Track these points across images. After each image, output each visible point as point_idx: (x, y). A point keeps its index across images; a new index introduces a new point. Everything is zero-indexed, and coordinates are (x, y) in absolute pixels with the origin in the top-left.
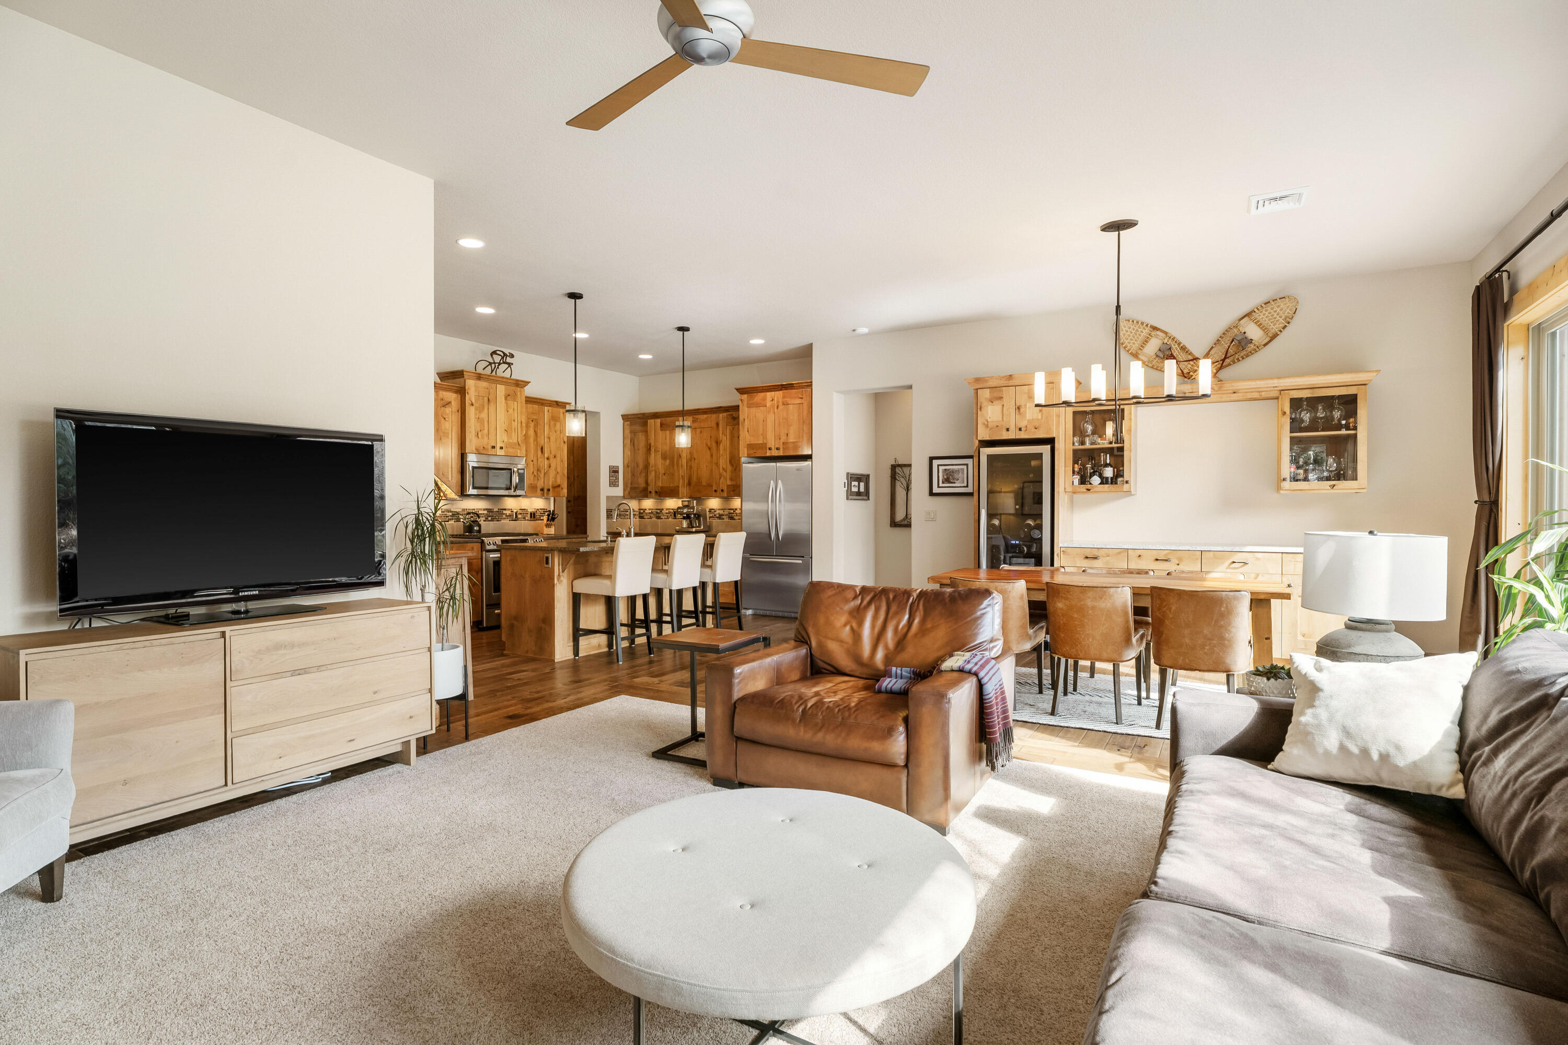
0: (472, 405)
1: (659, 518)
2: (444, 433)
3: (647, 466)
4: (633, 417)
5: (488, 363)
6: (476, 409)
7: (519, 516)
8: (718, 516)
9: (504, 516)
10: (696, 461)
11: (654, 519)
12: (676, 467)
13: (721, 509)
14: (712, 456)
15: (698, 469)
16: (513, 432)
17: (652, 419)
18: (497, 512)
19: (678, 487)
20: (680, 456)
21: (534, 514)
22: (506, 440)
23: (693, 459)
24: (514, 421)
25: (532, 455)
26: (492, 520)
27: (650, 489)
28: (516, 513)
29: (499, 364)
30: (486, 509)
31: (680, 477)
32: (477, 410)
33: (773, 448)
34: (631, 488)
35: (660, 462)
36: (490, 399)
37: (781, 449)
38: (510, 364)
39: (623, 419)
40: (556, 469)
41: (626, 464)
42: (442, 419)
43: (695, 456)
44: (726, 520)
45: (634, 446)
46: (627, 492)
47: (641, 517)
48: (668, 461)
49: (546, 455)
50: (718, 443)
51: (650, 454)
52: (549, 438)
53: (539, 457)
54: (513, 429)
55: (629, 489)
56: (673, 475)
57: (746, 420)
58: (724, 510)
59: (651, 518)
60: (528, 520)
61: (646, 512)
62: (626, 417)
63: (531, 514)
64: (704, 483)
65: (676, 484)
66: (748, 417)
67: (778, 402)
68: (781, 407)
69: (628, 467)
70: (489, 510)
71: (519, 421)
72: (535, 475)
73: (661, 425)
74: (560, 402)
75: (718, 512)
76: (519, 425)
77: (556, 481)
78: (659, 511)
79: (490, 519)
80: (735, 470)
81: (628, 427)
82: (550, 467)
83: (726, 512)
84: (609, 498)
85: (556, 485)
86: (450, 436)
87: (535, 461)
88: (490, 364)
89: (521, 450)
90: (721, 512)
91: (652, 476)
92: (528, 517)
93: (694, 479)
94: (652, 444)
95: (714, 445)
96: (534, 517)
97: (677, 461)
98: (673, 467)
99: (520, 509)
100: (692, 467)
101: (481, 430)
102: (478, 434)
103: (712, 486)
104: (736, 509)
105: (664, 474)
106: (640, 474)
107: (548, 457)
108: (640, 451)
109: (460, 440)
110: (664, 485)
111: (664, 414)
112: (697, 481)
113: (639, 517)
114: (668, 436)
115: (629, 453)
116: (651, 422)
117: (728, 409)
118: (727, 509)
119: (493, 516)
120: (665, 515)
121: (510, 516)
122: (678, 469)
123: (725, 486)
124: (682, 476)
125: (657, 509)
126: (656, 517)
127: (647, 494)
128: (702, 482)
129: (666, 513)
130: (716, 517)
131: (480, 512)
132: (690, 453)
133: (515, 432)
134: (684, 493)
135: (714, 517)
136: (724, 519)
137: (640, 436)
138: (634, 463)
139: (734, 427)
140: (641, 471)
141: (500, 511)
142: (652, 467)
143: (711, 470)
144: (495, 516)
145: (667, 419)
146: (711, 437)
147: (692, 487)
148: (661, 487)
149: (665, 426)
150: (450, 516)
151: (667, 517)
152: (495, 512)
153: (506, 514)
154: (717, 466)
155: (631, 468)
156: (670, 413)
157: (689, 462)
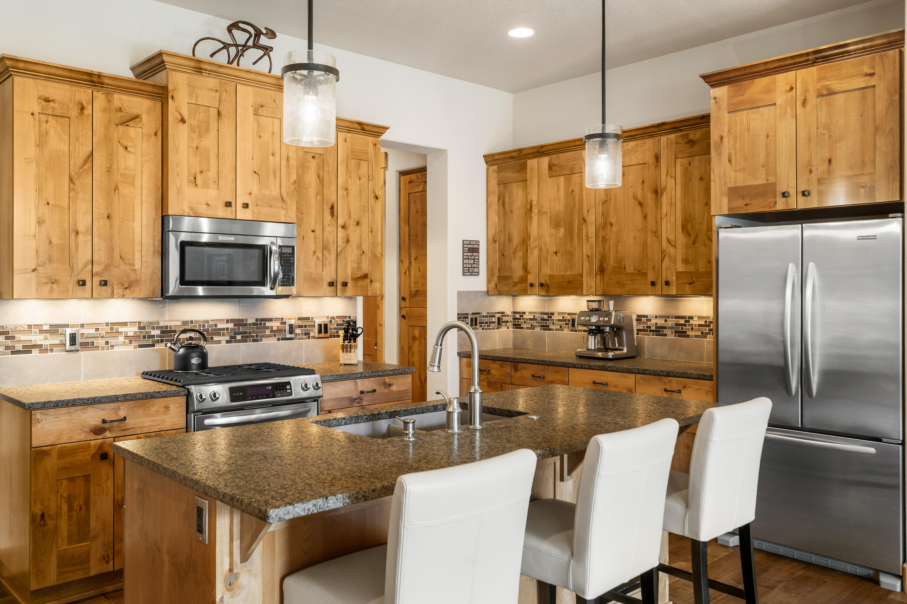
0: (183, 121)
1: (546, 328)
2: (122, 175)
3: (525, 241)
4: (502, 156)
5: (222, 46)
6: (192, 129)
7: (298, 331)
8: (653, 328)
9: (268, 332)
10: (614, 229)
11: (538, 329)
12: (576, 240)
13: (661, 317)
14: (645, 217)
15: (618, 242)
16: (272, 177)
17: (534, 157)
18: (253, 325)
19: (581, 275)
20: (584, 220)
21: (326, 325)
22: (255, 191)
23: (609, 226)
24: (273, 155)
25: (313, 222)
26: (244, 340)
27: (531, 279)
28: (291, 326)
29: (245, 47)
30: (232, 321)
31: (585, 257)
32: (194, 132)
33: (792, 191)
34: (499, 277)
35: (547, 231)
36: (223, 112)
37: (814, 193)
38: (267, 50)
39: (486, 162)
40: (360, 246)
41: (491, 237)
42: (121, 149)
43: (613, 220)
44: (671, 336)
45: (504, 205)
46: (493, 285)
47: (517, 326)
48: (562, 230)
49: (341, 222)
50: (657, 192)
51: (531, 218)
52: (347, 189)
53: (326, 224)
54: (271, 172)
55: (496, 279)
56: (571, 254)
57: (725, 139)
58: (666, 318)
59: (533, 327)
60: (314, 337)
61: (525, 316)
62: (491, 159)
63: (320, 325)
64: (630, 269)
65: (576, 271)
66: (729, 131)
67: (806, 91)
68: (813, 101)
69: (495, 242)
70: (239, 323)
71: (284, 155)
72: (318, 258)
73: (551, 167)
74: (368, 125)
75: (654, 321)
76: (284, 162)
77: (359, 268)
78: (546, 317)
79: (239, 337)
80: (694, 243)
81: (495, 175)
82: (348, 241)
83: (671, 322)
84: (461, 295)
85: (360, 274)
86: (138, 183)
87: (318, 233)
88: (226, 46)
89: (286, 209)
90: (661, 322)
91: (533, 259)
92: (315, 332)
93: (611, 262)
94: (535, 202)
95: (650, 196)
96: (326, 332)
97: (578, 229)
98: (572, 240)
99: (299, 319)
100: (606, 239)
101: (202, 172)
102: (195, 178)
103: (646, 274)
104: (692, 318)
105: (556, 253)
106: (514, 253)
107: (345, 224)
108: (515, 216)
109: (159, 189)
110: (555, 273)
111: (555, 147)
112: (616, 265)
113: (514, 325)
114: (562, 186)
115: (496, 219)
116: (532, 163)
117: (685, 124)
118: (672, 318)
119: (246, 333)
120: (556, 324)
121: (279, 331)
122: (581, 244)
123: (674, 274)
124: (588, 256)
125: (542, 313)
126: (541, 326)
127: (527, 287)
128: (627, 267)
129: (559, 320)
130: (651, 331)
131: (219, 326)
132: (603, 214)
133: (275, 176)
134: (591, 288)
135: (646, 331)
136: (665, 335)
137: (515, 189)
138: (504, 235)
139: (697, 158)
140: (515, 250)
141: (261, 323)
142: (534, 241)
143: (644, 246)
144: (250, 333)
145: (561, 155)
146: (643, 182)
147: (605, 275)
148: (550, 276)
149: (557, 169)
150: (158, 336)
151: (561, 327)
152: (250, 324)
153: (272, 327)
154: (655, 236)
155: (499, 243)
156: (567, 145)
157: (601, 230)
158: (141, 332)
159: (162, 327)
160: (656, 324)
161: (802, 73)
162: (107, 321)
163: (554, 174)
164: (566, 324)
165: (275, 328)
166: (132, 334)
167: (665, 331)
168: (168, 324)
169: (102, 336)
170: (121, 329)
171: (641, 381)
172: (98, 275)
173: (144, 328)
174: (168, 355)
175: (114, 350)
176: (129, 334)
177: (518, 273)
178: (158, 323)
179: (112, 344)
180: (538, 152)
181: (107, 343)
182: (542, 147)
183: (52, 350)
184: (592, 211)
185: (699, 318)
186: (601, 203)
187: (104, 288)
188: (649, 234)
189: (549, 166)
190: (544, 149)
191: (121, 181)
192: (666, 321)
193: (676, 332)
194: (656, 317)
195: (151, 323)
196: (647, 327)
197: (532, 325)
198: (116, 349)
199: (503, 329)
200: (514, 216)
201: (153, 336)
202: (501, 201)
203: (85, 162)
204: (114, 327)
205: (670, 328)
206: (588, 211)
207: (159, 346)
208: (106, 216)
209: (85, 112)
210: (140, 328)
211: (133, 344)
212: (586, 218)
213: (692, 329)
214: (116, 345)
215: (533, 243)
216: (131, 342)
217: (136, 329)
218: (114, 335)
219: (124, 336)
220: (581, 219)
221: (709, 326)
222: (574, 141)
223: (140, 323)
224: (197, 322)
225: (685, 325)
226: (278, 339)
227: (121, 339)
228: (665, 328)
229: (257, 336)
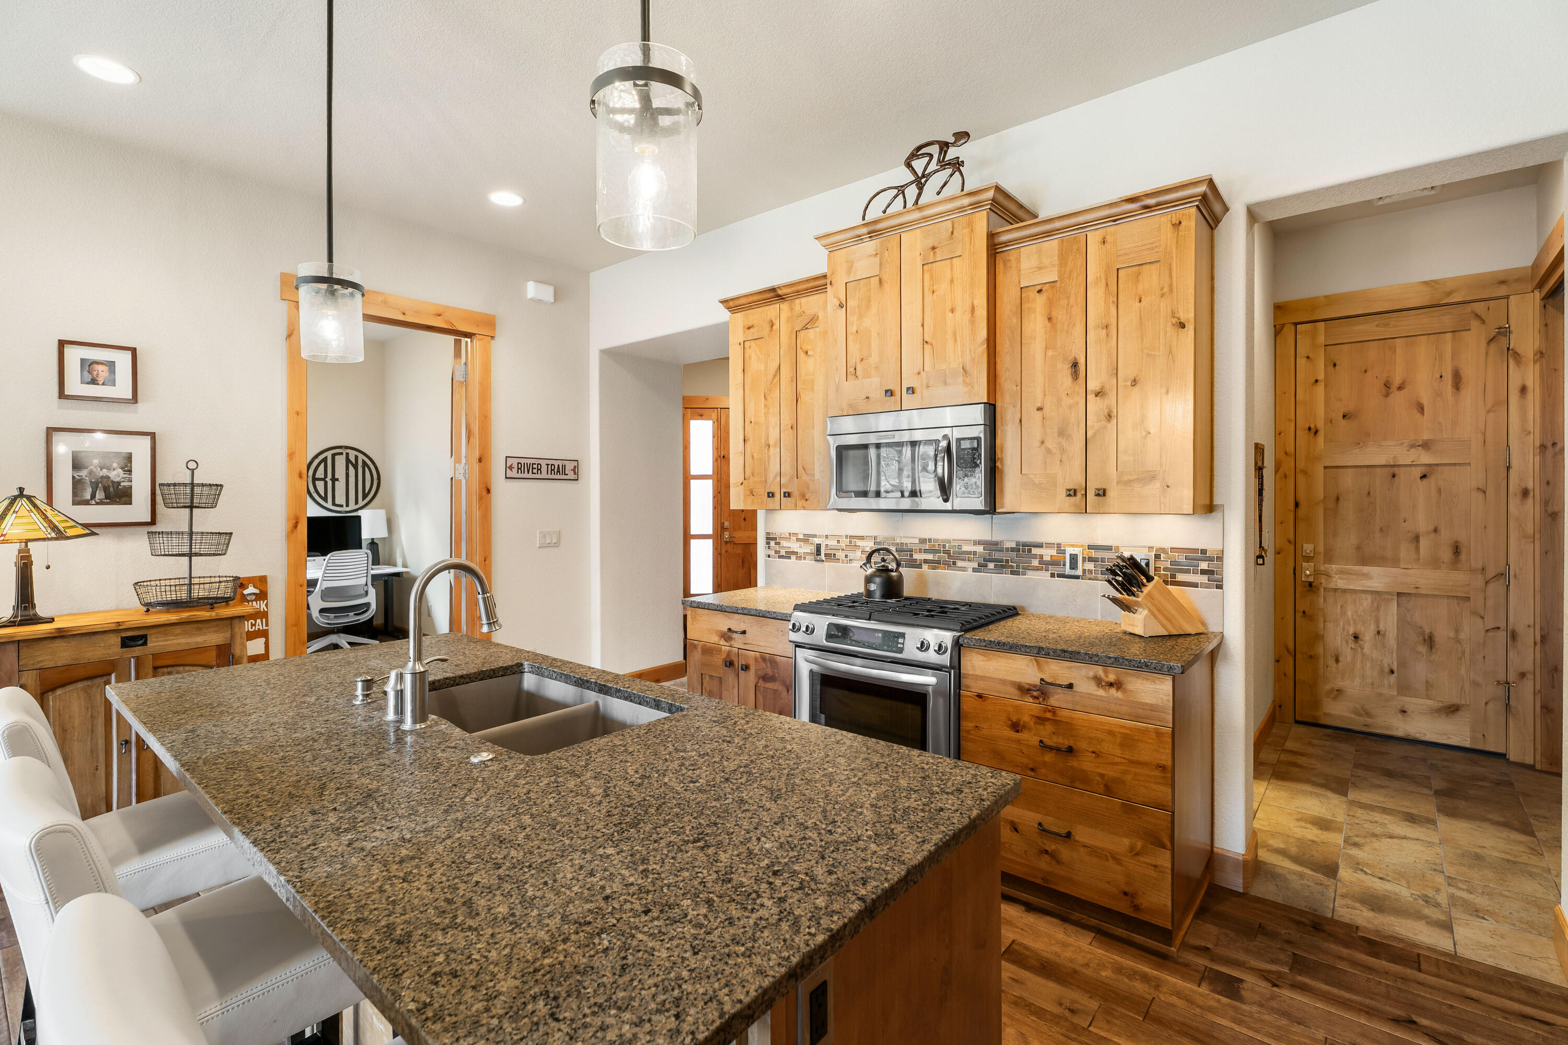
0: (841, 306)
2: (804, 382)
5: (897, 191)
6: (851, 312)
7: (1088, 566)
9: (1035, 563)
16: (950, 342)
18: (1013, 550)
22: (927, 368)
24: (952, 311)
25: (1039, 395)
26: (998, 570)
28: (1074, 558)
30: (979, 543)
32: (854, 314)
36: (885, 278)
38: (957, 165)
40: (1138, 424)
42: (803, 355)
49: (1093, 385)
52: (1106, 327)
53: (1063, 394)
54: (949, 336)
70: (992, 546)
71: (967, 306)
72: (1049, 451)
76: (966, 316)
77: (1139, 462)
79: (991, 565)
82: (1109, 417)
85: (1140, 473)
87: (1050, 409)
88: (902, 189)
89: (971, 385)
99: (1090, 547)
101: (862, 360)
102: (855, 369)
107: (1102, 388)
119: (1001, 561)
121: (1054, 563)
131: (965, 548)
133: (956, 341)
141: (1024, 549)
144: (1007, 561)
152: (1007, 549)
153: (1041, 556)
162: (847, 534)
165: (1047, 558)
168: (904, 541)
169: (843, 548)
170: (859, 543)
172: (783, 485)
181: (846, 556)
183: (805, 558)
187: (789, 499)
191: (803, 389)
203: (775, 376)
208: (789, 426)
209: (774, 327)
224: (936, 541)
226: (1053, 575)
229: (1018, 567)
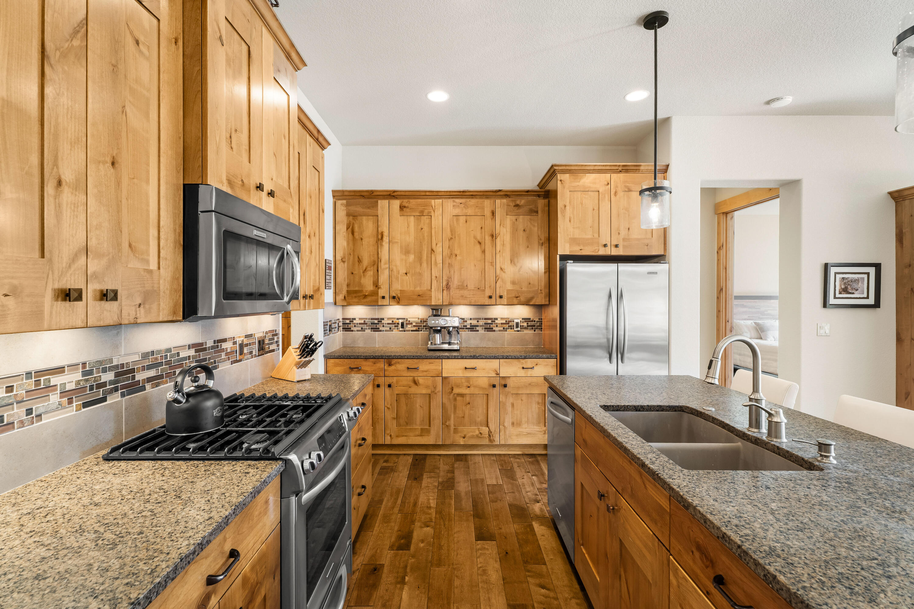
0: (221, 40)
1: (376, 330)
2: (132, 91)
3: (376, 262)
4: (353, 194)
6: (229, 60)
7: (245, 350)
8: (468, 327)
9: (223, 355)
10: (459, 258)
11: (368, 331)
12: (424, 265)
13: (474, 319)
15: (461, 268)
17: (384, 199)
19: (430, 290)
20: (432, 250)
21: (262, 340)
23: (454, 256)
27: (381, 293)
28: (240, 345)
30: (193, 345)
31: (433, 277)
32: (230, 64)
33: (609, 245)
34: (348, 291)
35: (397, 256)
36: (253, 55)
37: (621, 246)
39: (334, 196)
40: (315, 258)
41: (338, 258)
43: (457, 252)
44: (481, 331)
45: (353, 233)
46: (340, 297)
47: (347, 329)
48: (412, 257)
49: (308, 230)
50: (493, 236)
51: (381, 245)
52: (311, 197)
55: (344, 292)
56: (420, 274)
57: (568, 208)
59: (363, 330)
60: (256, 356)
61: (355, 321)
62: (339, 194)
63: (259, 342)
64: (471, 286)
65: (425, 286)
66: (570, 202)
67: (617, 187)
68: (621, 194)
69: (344, 262)
70: (199, 347)
73: (402, 208)
75: (469, 322)
77: (316, 280)
78: (376, 321)
81: (343, 208)
82: (311, 252)
83: (481, 323)
86: (153, 115)
90: (474, 322)
91: (383, 278)
92: (256, 349)
93: (455, 282)
94: (386, 234)
95: (488, 239)
97: (427, 257)
98: (421, 265)
99: (247, 336)
100: (452, 265)
101: (236, 131)
102: (230, 137)
103: (484, 291)
104: (497, 319)
105: (406, 274)
106: (364, 272)
107: (310, 233)
108: (365, 242)
109: (180, 138)
110: (405, 288)
111: (407, 194)
112: (460, 284)
113: (343, 328)
114: (412, 224)
115: (345, 244)
116: (383, 204)
117: (514, 193)
118: (483, 319)
119: (206, 360)
120: (386, 327)
121: (232, 352)
122: (430, 268)
123: (505, 291)
124: (436, 277)
125: (372, 319)
126: (371, 329)
127: (378, 299)
128: (468, 286)
129: (388, 324)
130: (466, 329)
132: (449, 247)
133: (286, 165)
134: (439, 300)
135: (464, 329)
136: (478, 331)
137: (364, 222)
138: (354, 257)
139: (521, 217)
140: (365, 270)
141: (218, 345)
142: (385, 264)
143: (483, 271)
145: (411, 200)
146: (481, 228)
147: (451, 291)
148: (401, 290)
149: (408, 210)
150: (111, 382)
151: (390, 328)
152: (209, 347)
154: (492, 265)
155: (348, 263)
156: (418, 194)
157: (447, 258)
158: (87, 380)
159: (117, 367)
160: (471, 324)
161: (614, 176)
162: (28, 370)
163: (405, 214)
164: (395, 326)
165: (228, 350)
166: (72, 386)
167: (478, 328)
168: (124, 359)
169: (19, 399)
170: (55, 380)
171: (504, 363)
172: (96, 277)
173: (90, 372)
174: (126, 409)
175: (43, 422)
176: (68, 387)
177: (369, 286)
178: (111, 361)
179: (38, 413)
180: (390, 195)
181: (29, 412)
182: (394, 191)
184: (440, 244)
185: (502, 319)
186: (447, 240)
188: (486, 264)
189: (400, 207)
190: (395, 194)
191: (130, 101)
192: (478, 321)
193: (485, 328)
194: (471, 319)
195: (100, 362)
196: (464, 326)
197: (362, 328)
198: (45, 420)
199: (339, 333)
200: (363, 242)
201: (104, 384)
202: (350, 229)
203: (76, 32)
204: (42, 379)
205: (481, 326)
206: (437, 244)
207: (114, 399)
208: (109, 160)
210: (85, 374)
211: (74, 404)
212: (434, 249)
213: (497, 326)
214: (46, 412)
215: (383, 265)
216: (70, 401)
217: (78, 376)
218: (41, 393)
219: (59, 392)
220: (430, 249)
221: (509, 324)
222: (426, 192)
223: (84, 364)
224: (159, 352)
225: (492, 324)
226: (231, 363)
227: (54, 398)
228: (478, 326)
